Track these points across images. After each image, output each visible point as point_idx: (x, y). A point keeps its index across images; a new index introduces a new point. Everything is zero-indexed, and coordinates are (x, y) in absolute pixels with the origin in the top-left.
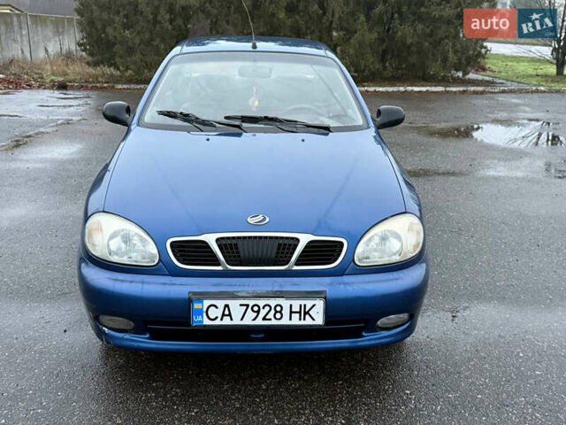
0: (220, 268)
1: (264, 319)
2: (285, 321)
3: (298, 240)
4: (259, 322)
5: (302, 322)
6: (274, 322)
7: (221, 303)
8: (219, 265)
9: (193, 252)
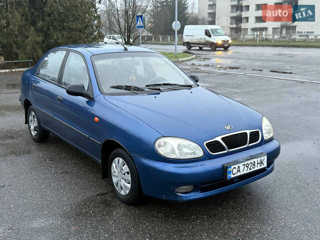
0: (226, 151)
1: (250, 169)
2: (256, 169)
3: (246, 133)
4: (249, 171)
5: (261, 167)
6: (253, 170)
7: (236, 166)
8: (225, 150)
9: (214, 146)
